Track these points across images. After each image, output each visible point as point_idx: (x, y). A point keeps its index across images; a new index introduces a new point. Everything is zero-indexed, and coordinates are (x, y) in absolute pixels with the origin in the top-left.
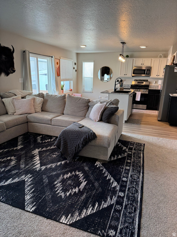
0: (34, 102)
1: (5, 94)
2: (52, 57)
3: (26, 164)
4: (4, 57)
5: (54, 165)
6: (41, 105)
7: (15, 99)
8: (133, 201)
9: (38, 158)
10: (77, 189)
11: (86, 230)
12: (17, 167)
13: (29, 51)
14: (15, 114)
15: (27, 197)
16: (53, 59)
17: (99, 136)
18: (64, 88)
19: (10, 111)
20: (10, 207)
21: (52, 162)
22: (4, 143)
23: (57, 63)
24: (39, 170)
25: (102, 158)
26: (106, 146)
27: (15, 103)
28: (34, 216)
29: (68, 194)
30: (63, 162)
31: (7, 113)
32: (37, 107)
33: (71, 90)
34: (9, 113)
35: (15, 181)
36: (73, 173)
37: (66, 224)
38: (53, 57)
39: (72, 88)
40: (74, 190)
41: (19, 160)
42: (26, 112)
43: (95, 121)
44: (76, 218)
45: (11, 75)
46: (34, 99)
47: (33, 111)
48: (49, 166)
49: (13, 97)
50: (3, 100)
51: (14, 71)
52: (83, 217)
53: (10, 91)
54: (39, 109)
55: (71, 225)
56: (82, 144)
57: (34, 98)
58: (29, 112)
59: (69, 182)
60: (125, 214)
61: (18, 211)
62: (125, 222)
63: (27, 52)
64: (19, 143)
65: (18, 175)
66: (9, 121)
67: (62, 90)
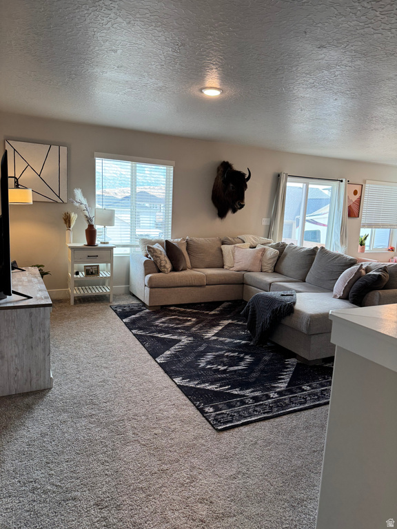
0: (263, 255)
1: (229, 239)
2: (342, 181)
3: (200, 329)
4: (231, 185)
5: (228, 340)
6: (273, 262)
7: (237, 247)
8: (278, 406)
9: (220, 328)
10: (225, 367)
11: (186, 395)
12: (188, 328)
13: (286, 174)
14: (231, 269)
15: (168, 353)
16: (343, 184)
17: (298, 311)
18: (367, 242)
19: (227, 264)
20: (147, 352)
21: (230, 338)
22: (200, 303)
23: (355, 193)
24: (206, 339)
25: (303, 353)
26: (304, 330)
27: (236, 253)
28: (158, 366)
29: (209, 366)
30: (243, 342)
31: (223, 267)
32: (265, 264)
33: (392, 249)
34: (225, 267)
35: (173, 337)
36: (242, 355)
37: (176, 383)
38: (344, 180)
39: (394, 245)
40: (219, 367)
41: (197, 323)
42: (246, 268)
43: (335, 297)
44: (192, 384)
45: (239, 212)
46: (264, 251)
47: (257, 267)
48: (221, 339)
49: (237, 245)
50: (223, 247)
51: (242, 206)
52: (198, 387)
53: (239, 237)
54: (268, 266)
55: (179, 386)
56: (270, 317)
57: (265, 249)
58: (249, 269)
59: (225, 359)
60: (247, 409)
61: (150, 357)
62: (238, 412)
63: (283, 177)
64: (218, 309)
65: (181, 334)
66: (214, 275)
67: (361, 245)
